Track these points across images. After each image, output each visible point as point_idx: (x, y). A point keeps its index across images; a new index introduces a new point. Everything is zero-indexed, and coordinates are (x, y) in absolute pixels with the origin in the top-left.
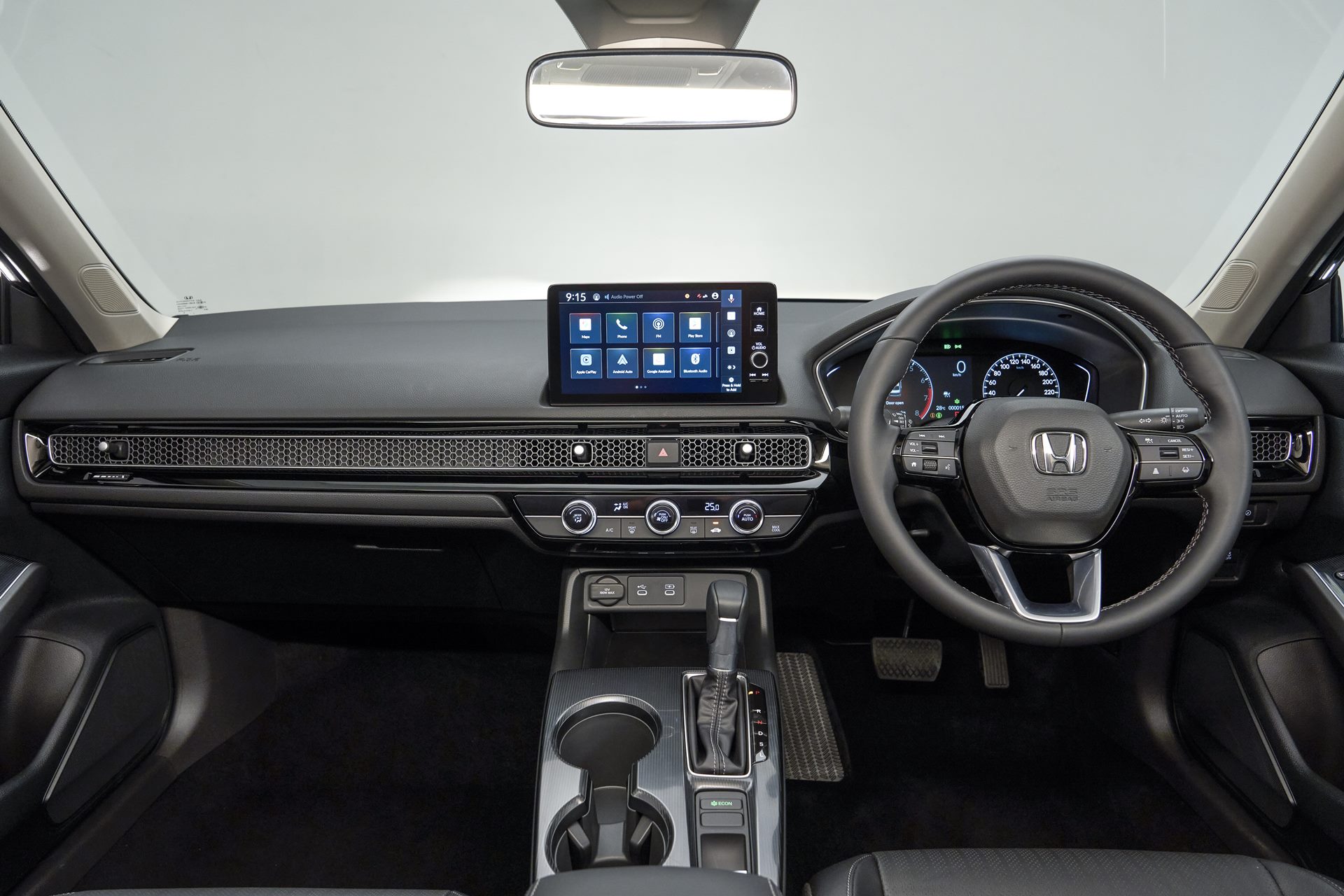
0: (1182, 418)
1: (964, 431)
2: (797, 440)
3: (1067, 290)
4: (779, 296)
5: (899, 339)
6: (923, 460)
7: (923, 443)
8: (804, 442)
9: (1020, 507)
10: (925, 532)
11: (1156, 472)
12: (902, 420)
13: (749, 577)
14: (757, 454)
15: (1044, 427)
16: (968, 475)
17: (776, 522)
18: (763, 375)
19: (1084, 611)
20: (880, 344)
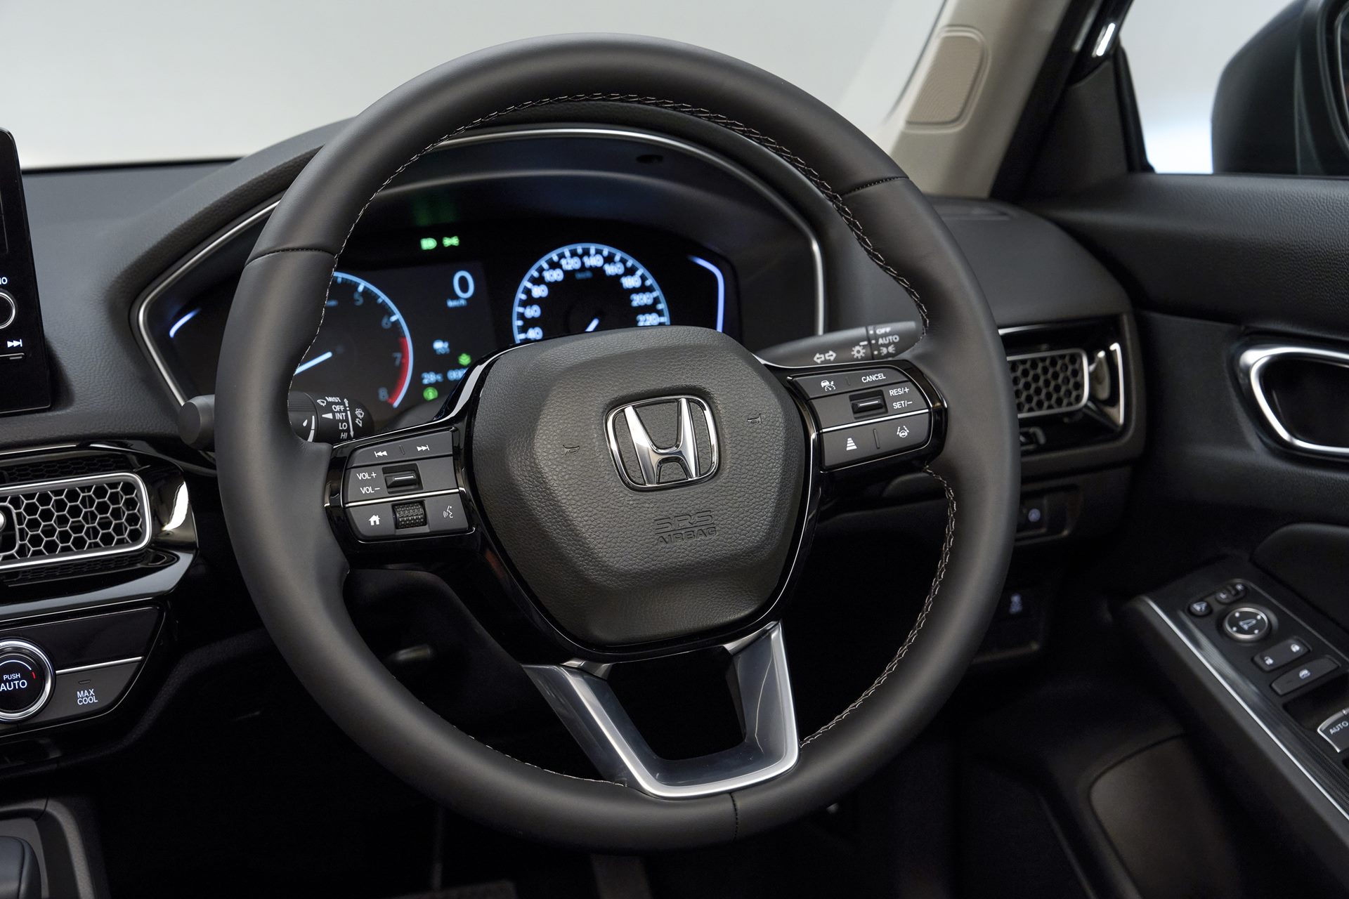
0: (890, 344)
1: (470, 427)
2: (113, 485)
3: (621, 100)
4: (25, 162)
5: (293, 250)
6: (393, 506)
7: (385, 471)
8: (129, 487)
9: (606, 569)
10: (423, 652)
11: (851, 445)
12: (340, 412)
13: (44, 821)
14: (21, 531)
15: (624, 393)
16: (493, 522)
17: (83, 681)
18: (10, 344)
19: (769, 755)
20: (254, 267)
